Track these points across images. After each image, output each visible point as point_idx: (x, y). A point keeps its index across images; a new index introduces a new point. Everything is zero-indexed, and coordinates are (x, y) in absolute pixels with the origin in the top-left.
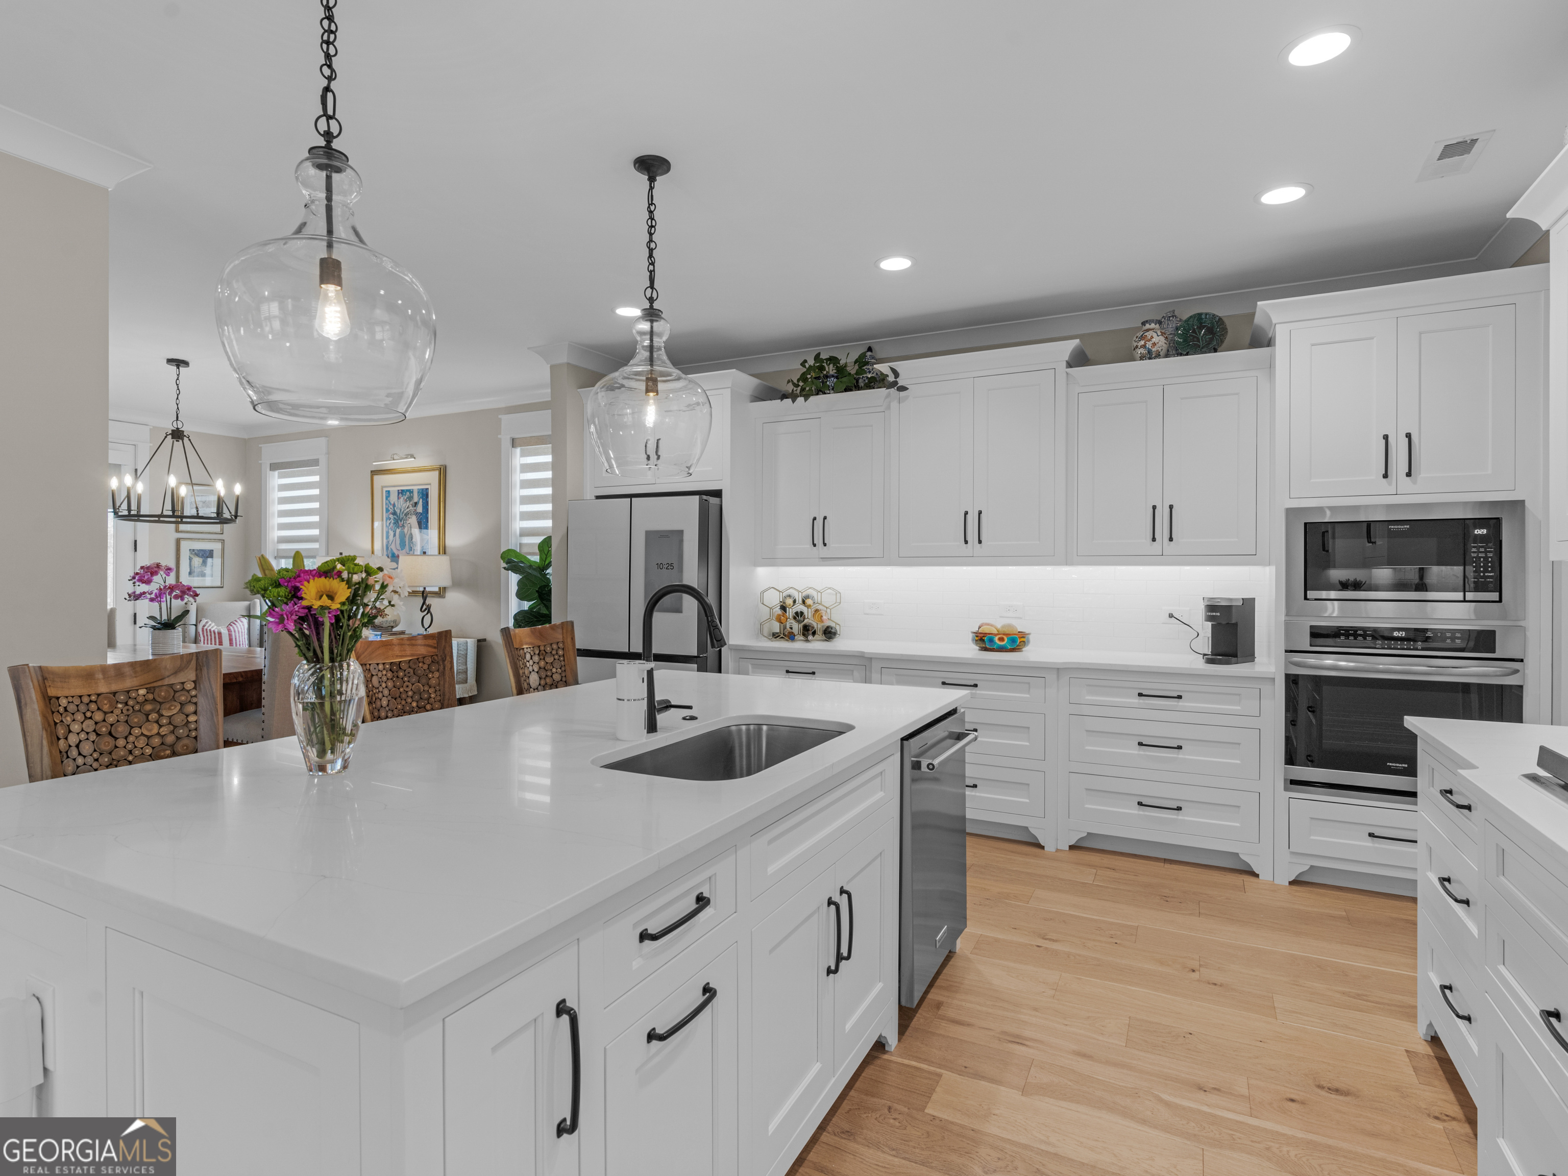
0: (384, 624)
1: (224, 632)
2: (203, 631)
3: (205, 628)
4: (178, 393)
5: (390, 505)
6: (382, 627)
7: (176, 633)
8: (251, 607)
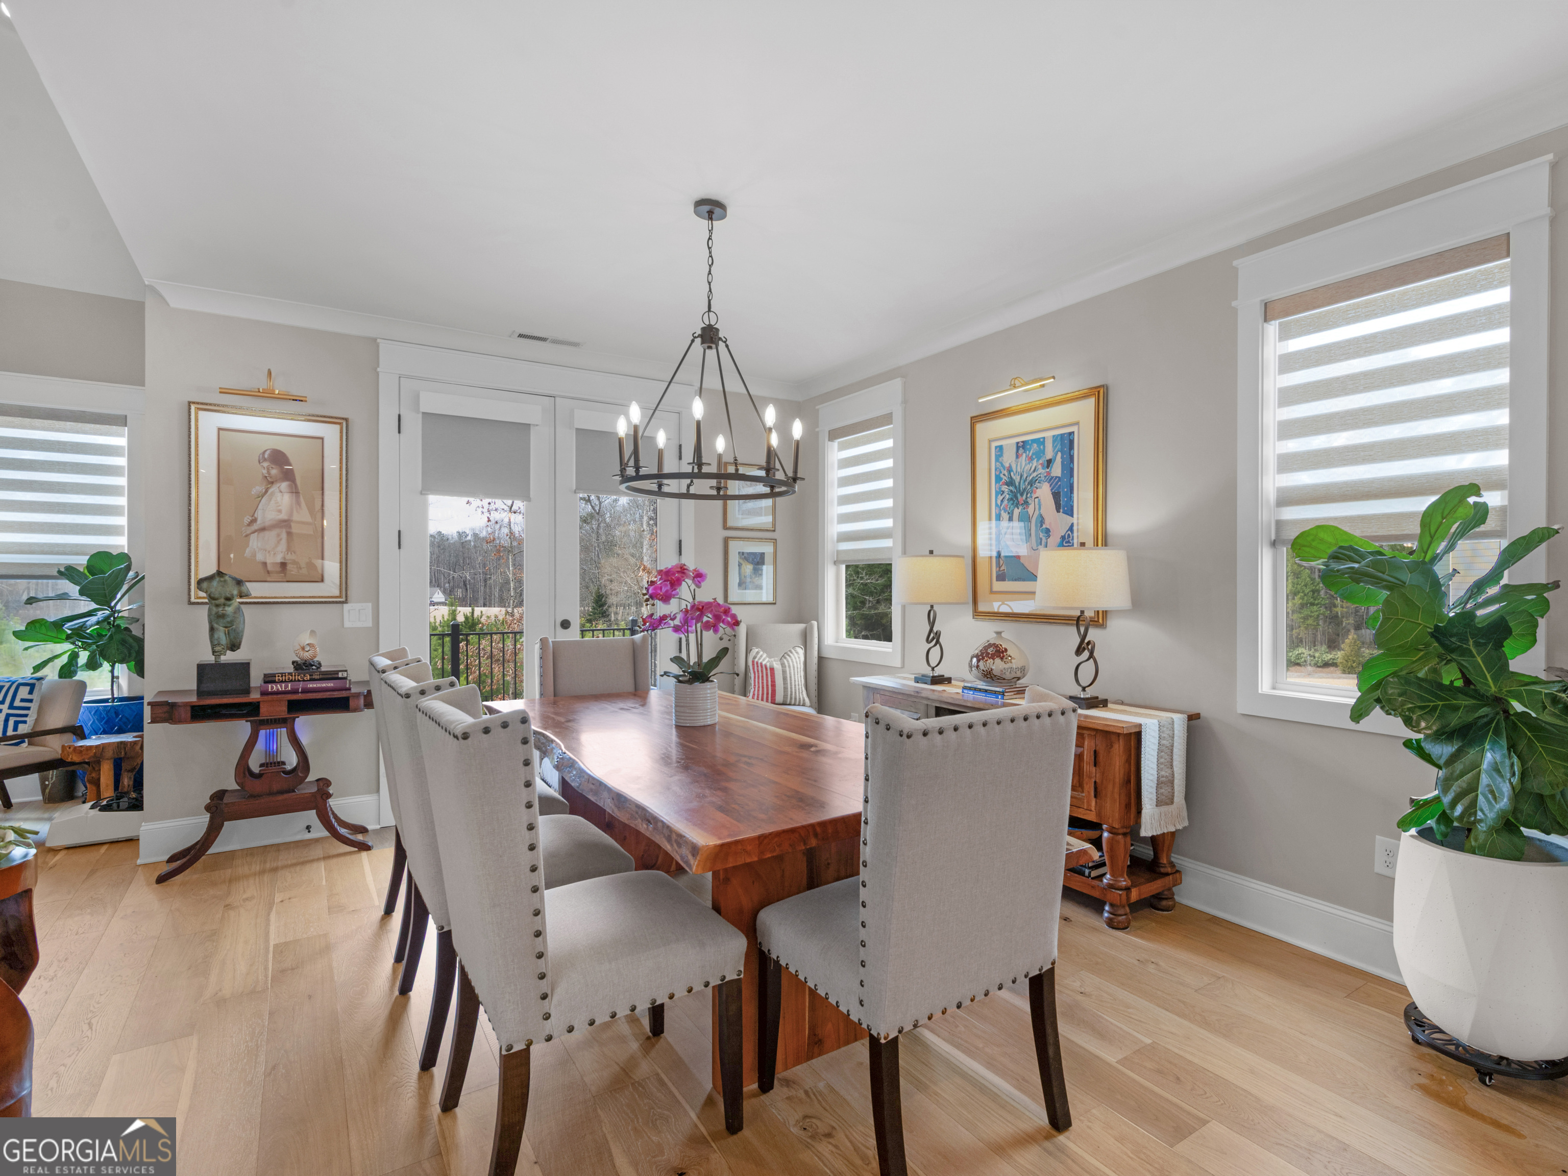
0: (1008, 673)
1: (777, 666)
2: (753, 665)
3: (756, 660)
4: (710, 263)
5: (1002, 471)
6: (1004, 679)
7: (710, 689)
8: (808, 632)
